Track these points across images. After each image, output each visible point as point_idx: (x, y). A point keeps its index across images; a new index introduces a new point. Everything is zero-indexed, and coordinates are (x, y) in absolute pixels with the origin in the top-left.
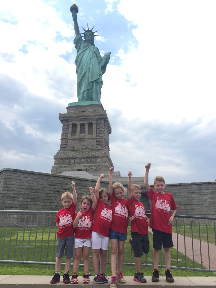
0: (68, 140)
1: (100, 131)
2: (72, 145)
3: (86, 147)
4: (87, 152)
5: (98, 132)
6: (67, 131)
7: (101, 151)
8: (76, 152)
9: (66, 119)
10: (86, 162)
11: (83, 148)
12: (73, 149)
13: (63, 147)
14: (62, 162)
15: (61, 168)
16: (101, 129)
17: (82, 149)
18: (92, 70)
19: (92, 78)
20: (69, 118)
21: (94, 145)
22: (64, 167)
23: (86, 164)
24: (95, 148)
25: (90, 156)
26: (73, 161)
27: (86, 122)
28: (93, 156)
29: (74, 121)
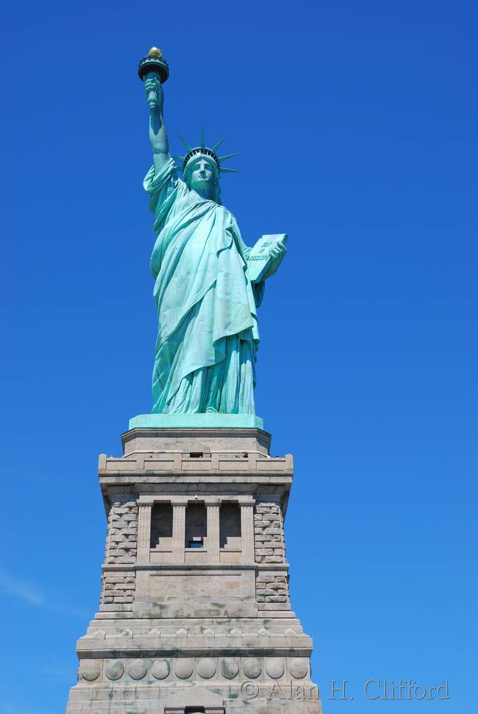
0: (135, 569)
1: (269, 538)
2: (153, 594)
3: (214, 604)
4: (221, 627)
5: (263, 542)
6: (132, 531)
7: (279, 623)
8: (172, 623)
9: (126, 480)
10: (220, 672)
11: (203, 606)
12: (156, 611)
13: (116, 600)
14: (115, 669)
15: (111, 696)
16: (272, 530)
17: (196, 612)
18: (227, 294)
19: (227, 326)
20: (140, 475)
21: (248, 598)
22: (125, 693)
23: (224, 684)
24: (252, 610)
25: (237, 644)
26: (160, 665)
27: (209, 499)
28: (248, 645)
29: (162, 492)
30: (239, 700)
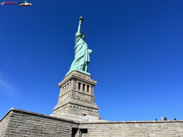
0: (76, 92)
2: (78, 96)
3: (86, 100)
4: (88, 103)
6: (75, 86)
7: (94, 105)
8: (81, 101)
9: (76, 78)
10: (88, 110)
12: (79, 99)
14: (74, 106)
15: (74, 110)
17: (84, 100)
20: (78, 77)
22: (76, 110)
23: (88, 112)
24: (91, 102)
25: (90, 106)
26: (80, 107)
27: (86, 84)
29: (80, 81)
30: (90, 115)
